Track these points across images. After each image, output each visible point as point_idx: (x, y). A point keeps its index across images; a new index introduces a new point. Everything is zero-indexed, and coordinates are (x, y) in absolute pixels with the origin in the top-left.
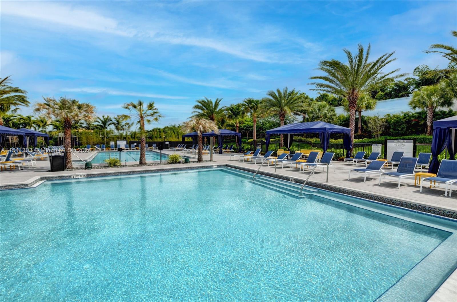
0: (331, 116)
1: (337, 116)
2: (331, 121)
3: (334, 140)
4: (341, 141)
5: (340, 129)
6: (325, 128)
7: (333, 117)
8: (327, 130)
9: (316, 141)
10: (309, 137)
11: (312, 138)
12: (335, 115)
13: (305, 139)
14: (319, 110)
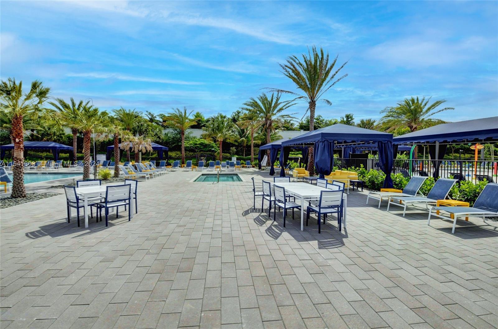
0: (60, 134)
1: (66, 134)
2: (60, 139)
3: (64, 155)
4: (67, 155)
5: (66, 148)
6: (56, 147)
7: (62, 136)
8: (57, 148)
9: (47, 155)
10: (39, 152)
11: (42, 152)
12: (64, 134)
13: (35, 153)
14: (49, 129)
